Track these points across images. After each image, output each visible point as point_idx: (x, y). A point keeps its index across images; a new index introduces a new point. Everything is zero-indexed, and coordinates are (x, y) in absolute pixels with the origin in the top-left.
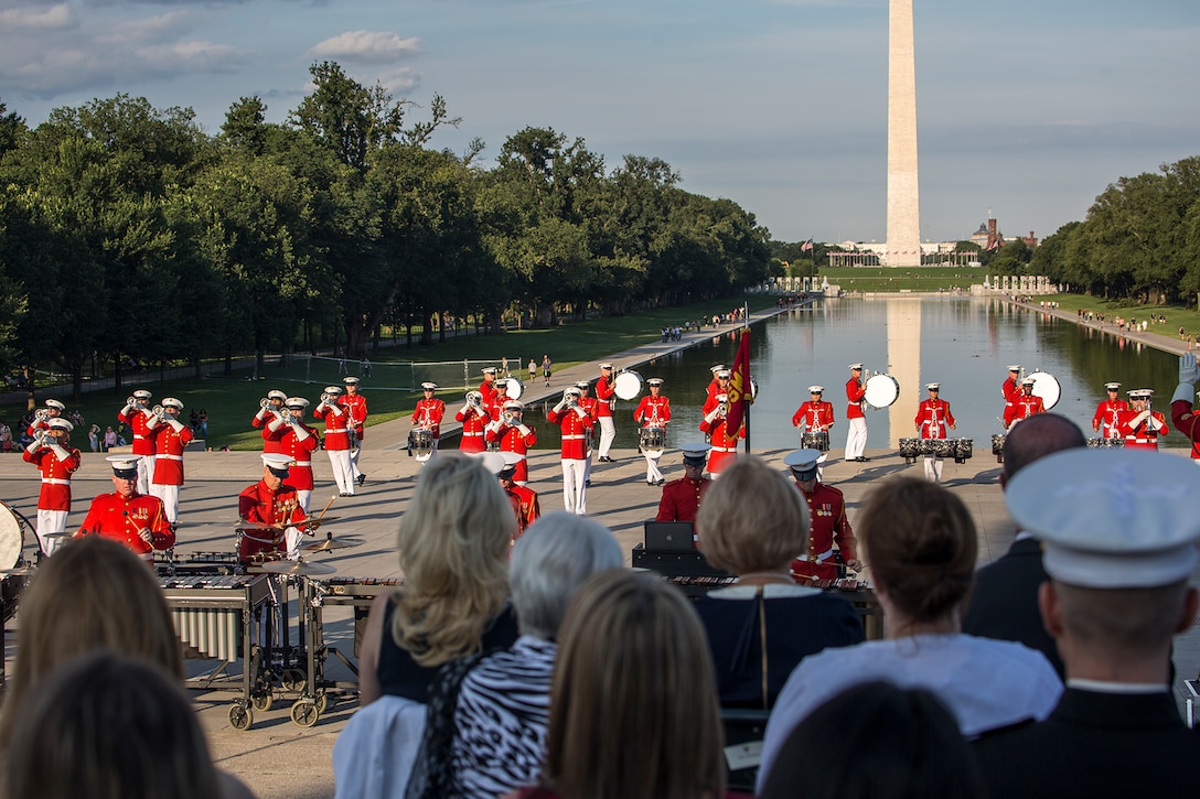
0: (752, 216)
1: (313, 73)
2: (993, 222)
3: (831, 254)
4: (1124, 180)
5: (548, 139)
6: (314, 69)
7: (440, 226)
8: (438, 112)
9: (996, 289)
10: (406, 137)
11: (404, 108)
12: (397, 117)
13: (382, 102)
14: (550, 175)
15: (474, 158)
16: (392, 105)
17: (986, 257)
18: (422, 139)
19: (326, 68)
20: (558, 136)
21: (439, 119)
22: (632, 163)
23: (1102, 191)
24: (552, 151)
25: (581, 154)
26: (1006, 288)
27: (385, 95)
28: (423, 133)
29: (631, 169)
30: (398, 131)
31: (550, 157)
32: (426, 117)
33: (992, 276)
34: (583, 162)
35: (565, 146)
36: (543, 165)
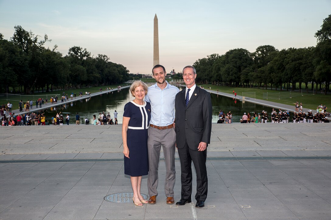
0: (126, 68)
1: (15, 28)
2: (174, 70)
3: (143, 76)
4: (199, 59)
5: (79, 49)
6: (15, 27)
7: (46, 64)
8: (46, 38)
9: (174, 82)
10: (38, 44)
11: (38, 37)
12: (36, 39)
13: (32, 36)
14: (79, 56)
15: (55, 49)
16: (35, 36)
17: (172, 76)
18: (42, 44)
19: (18, 27)
20: (81, 48)
21: (46, 40)
22: (99, 56)
23: (195, 62)
24: (79, 51)
25: (86, 52)
26: (176, 82)
27: (33, 34)
28: (42, 43)
29: (99, 57)
30: (37, 42)
31: (79, 53)
32: (43, 39)
33: (173, 79)
34: (86, 54)
35: (82, 50)
36: (78, 54)
